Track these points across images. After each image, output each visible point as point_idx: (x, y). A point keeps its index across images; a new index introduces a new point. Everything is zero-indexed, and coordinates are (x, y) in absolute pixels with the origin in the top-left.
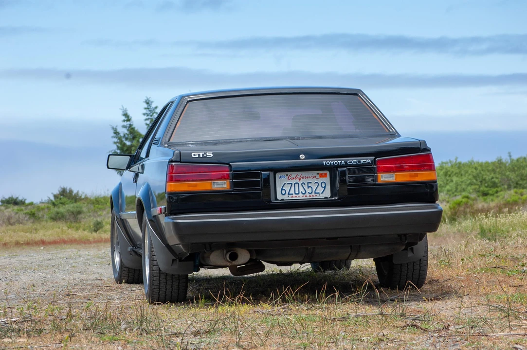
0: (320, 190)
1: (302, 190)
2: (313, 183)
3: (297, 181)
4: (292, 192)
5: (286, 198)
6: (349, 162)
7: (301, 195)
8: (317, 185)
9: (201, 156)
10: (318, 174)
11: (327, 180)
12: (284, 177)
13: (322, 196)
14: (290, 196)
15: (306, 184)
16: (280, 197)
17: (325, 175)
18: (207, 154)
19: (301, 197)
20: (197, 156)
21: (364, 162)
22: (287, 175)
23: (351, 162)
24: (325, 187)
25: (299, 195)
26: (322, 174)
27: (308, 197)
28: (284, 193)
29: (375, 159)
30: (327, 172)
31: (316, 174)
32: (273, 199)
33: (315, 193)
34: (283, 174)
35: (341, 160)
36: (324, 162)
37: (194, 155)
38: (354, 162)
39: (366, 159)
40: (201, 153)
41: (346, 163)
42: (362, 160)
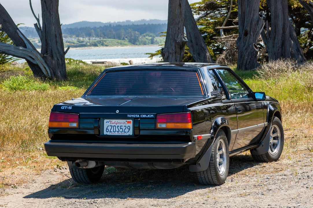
0: (127, 130)
1: (117, 130)
2: (123, 126)
3: (115, 125)
4: (112, 130)
5: (108, 134)
6: (142, 116)
7: (116, 132)
8: (125, 127)
9: (66, 109)
10: (126, 121)
11: (131, 125)
12: (109, 122)
13: (127, 134)
14: (111, 133)
15: (120, 127)
16: (105, 133)
17: (130, 122)
18: (69, 107)
19: (116, 134)
20: (64, 108)
21: (149, 116)
22: (110, 121)
23: (143, 116)
24: (129, 129)
26: (128, 122)
27: (120, 134)
28: (107, 130)
29: (156, 115)
30: (131, 121)
31: (125, 122)
32: (101, 134)
33: (124, 132)
34: (108, 120)
35: (138, 114)
36: (128, 115)
37: (62, 108)
38: (144, 116)
39: (151, 115)
40: (66, 107)
41: (140, 116)
42: (149, 115)
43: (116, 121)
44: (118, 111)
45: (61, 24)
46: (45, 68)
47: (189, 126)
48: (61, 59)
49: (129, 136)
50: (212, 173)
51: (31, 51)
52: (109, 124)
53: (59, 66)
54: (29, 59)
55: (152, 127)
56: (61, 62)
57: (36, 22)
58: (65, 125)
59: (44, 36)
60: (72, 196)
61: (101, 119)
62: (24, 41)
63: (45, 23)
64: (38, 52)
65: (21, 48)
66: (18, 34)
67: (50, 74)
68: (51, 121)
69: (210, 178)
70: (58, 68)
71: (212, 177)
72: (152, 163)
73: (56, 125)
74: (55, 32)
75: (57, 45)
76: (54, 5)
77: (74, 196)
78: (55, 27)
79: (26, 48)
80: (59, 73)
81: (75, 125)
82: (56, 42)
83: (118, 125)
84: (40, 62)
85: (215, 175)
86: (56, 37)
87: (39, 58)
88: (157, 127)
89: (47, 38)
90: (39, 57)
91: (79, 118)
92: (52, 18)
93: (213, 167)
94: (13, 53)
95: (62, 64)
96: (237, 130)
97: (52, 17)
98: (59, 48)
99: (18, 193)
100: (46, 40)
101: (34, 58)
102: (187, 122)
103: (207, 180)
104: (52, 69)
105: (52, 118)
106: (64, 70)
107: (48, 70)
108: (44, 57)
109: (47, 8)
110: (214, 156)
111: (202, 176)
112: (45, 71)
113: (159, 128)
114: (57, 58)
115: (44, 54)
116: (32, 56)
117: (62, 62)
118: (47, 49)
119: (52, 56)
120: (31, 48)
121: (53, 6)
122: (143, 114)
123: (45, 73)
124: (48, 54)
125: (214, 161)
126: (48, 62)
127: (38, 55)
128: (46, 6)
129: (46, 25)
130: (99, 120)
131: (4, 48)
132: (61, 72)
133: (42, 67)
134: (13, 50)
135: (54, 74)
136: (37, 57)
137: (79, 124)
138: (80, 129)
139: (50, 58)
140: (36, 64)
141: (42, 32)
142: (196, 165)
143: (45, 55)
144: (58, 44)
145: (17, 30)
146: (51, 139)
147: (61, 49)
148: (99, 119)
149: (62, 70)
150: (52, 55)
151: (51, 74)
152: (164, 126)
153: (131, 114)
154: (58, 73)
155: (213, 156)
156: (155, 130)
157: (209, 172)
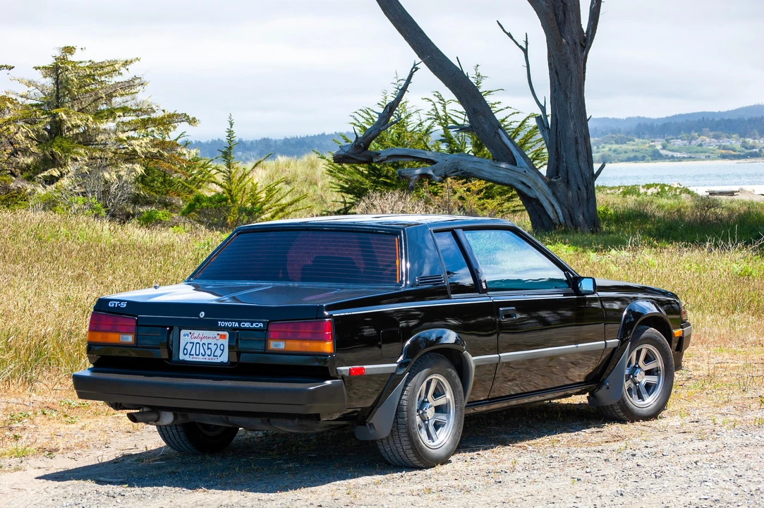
0: (218, 352)
1: (202, 351)
2: (213, 344)
3: (198, 340)
4: (193, 352)
5: (187, 358)
6: (242, 325)
7: (200, 356)
8: (216, 346)
9: (116, 306)
10: (218, 335)
11: (226, 342)
12: (188, 336)
13: (219, 360)
14: (191, 357)
15: (207, 345)
16: (182, 357)
17: (223, 337)
18: (122, 304)
19: (200, 359)
20: (113, 306)
21: (256, 325)
22: (191, 333)
23: (244, 325)
24: (223, 350)
25: (198, 357)
26: (221, 336)
27: (207, 359)
28: (185, 352)
29: (268, 322)
30: (226, 333)
31: (216, 335)
32: (174, 359)
33: (214, 356)
34: (188, 332)
35: (236, 321)
36: (219, 322)
37: (111, 305)
38: (247, 325)
39: (259, 322)
40: (117, 303)
41: (239, 325)
42: (255, 322)
43: (202, 333)
44: (203, 313)
45: (588, 117)
46: (553, 206)
47: (328, 347)
48: (587, 188)
49: (222, 363)
50: (404, 442)
51: (525, 172)
52: (188, 339)
53: (581, 201)
54: (520, 187)
55: (260, 347)
56: (585, 194)
57: (539, 112)
58: (114, 338)
59: (554, 140)
60: (111, 480)
61: (176, 329)
62: (511, 152)
63: (556, 116)
64: (540, 174)
65: (503, 165)
66: (500, 138)
67: (561, 218)
68: (91, 330)
69: (402, 453)
70: (580, 205)
71: (404, 452)
72: (268, 420)
73: (99, 337)
74: (575, 132)
75: (578, 158)
76: (574, 81)
77: (115, 480)
78: (575, 123)
79: (516, 165)
80: (581, 217)
81: (129, 339)
82: (577, 153)
83: (204, 341)
84: (542, 193)
85: (409, 447)
86: (577, 142)
87: (540, 185)
88: (269, 349)
89: (559, 146)
90: (541, 183)
91: (137, 325)
92: (569, 105)
93: (404, 431)
94: (487, 175)
95: (588, 200)
96: (497, 355)
97: (570, 103)
98: (582, 165)
99: (39, 468)
100: (557, 149)
101: (530, 185)
102: (324, 340)
103: (398, 457)
104: (566, 207)
105: (95, 325)
106: (591, 210)
107: (559, 211)
108: (550, 184)
109: (560, 84)
110: (407, 408)
111: (387, 450)
112: (553, 212)
113: (273, 350)
114: (578, 185)
115: (551, 179)
116: (525, 181)
117: (587, 193)
118: (557, 167)
119: (568, 183)
120: (525, 165)
121: (571, 80)
122: (246, 322)
123: (552, 215)
124: (559, 177)
125: (406, 419)
126: (558, 194)
127: (540, 180)
128: (559, 81)
129: (557, 119)
130: (170, 331)
131: (470, 166)
132: (586, 213)
133: (546, 204)
134: (487, 169)
135: (572, 218)
136: (536, 184)
137: (136, 339)
138: (137, 347)
139: (562, 186)
140: (535, 197)
141: (549, 133)
142: (366, 425)
143: (553, 180)
144: (581, 157)
145: (500, 130)
146: (94, 364)
147: (587, 166)
148: (171, 328)
149: (588, 210)
150: (568, 179)
151: (564, 218)
152: (281, 345)
153: (225, 321)
154: (579, 217)
155: (405, 410)
156: (265, 353)
157: (398, 441)
